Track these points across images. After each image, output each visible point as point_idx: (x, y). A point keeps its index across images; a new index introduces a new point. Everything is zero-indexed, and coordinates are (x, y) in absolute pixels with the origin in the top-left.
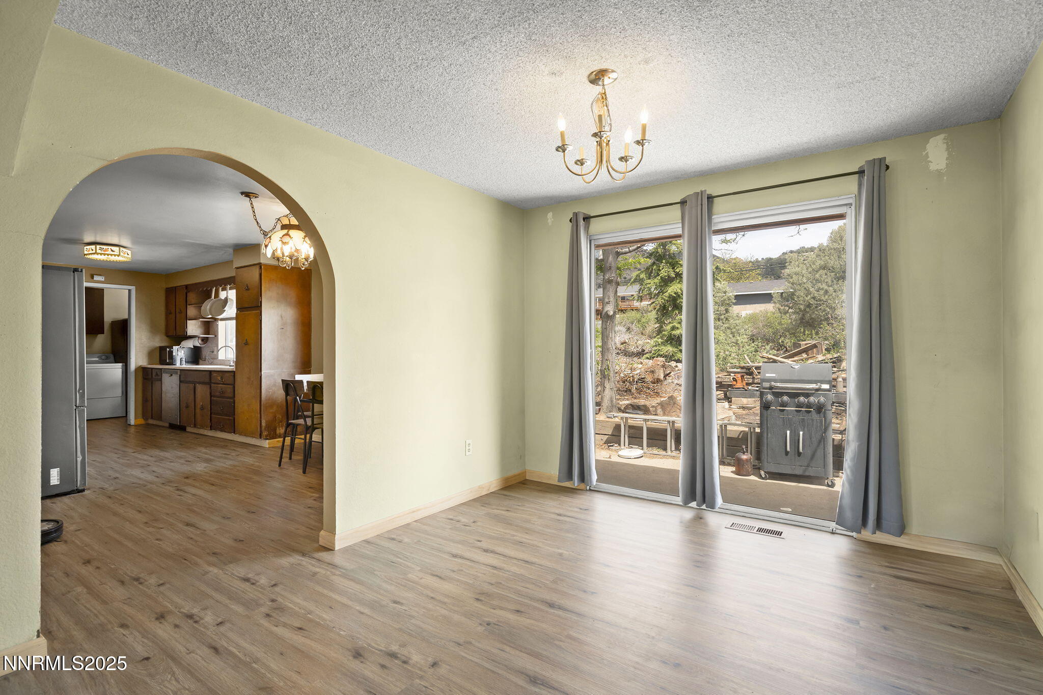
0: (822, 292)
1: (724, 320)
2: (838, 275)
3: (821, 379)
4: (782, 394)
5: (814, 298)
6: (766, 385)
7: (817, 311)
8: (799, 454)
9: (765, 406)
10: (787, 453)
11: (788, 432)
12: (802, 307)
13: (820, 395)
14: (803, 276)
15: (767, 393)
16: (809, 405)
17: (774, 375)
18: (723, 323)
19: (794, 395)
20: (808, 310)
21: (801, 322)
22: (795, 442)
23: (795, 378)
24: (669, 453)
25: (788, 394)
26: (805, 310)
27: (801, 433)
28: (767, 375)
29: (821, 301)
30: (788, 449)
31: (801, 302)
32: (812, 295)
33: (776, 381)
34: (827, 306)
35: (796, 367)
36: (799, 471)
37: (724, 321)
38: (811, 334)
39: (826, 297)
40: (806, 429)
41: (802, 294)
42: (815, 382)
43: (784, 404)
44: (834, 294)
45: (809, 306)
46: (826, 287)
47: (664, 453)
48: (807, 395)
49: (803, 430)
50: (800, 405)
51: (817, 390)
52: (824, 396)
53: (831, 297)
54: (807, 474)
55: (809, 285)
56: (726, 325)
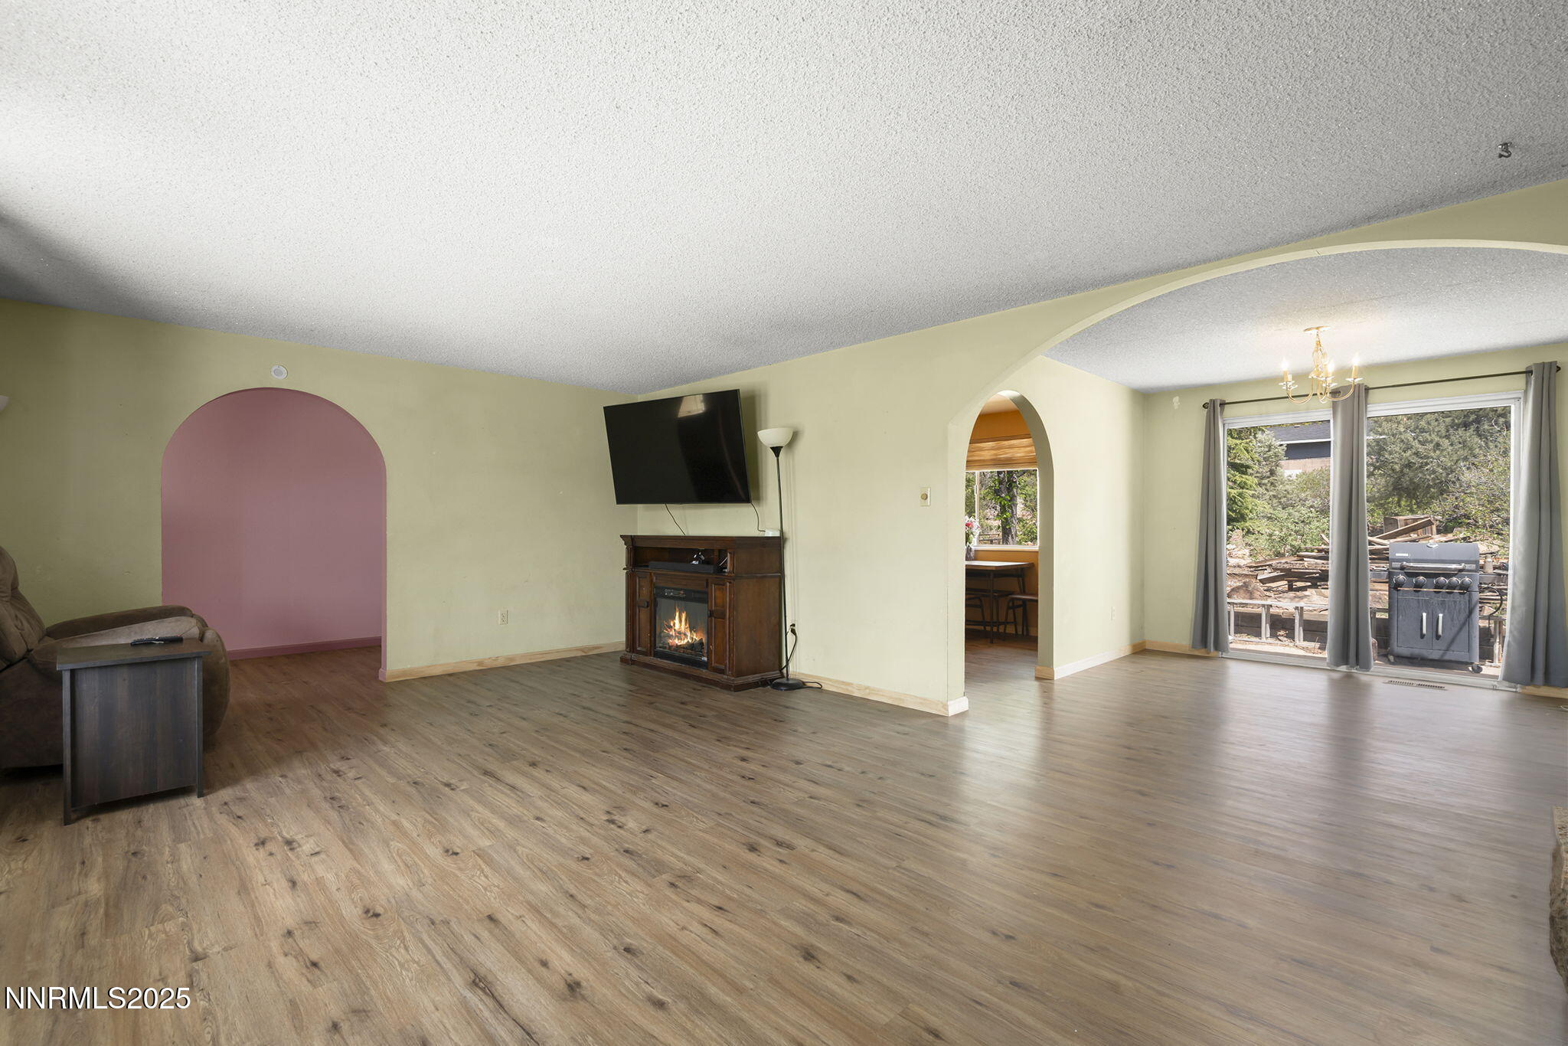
0: (1431, 446)
1: (1269, 485)
2: (1456, 421)
3: (1465, 559)
4: (1417, 575)
5: (1417, 454)
6: (1397, 565)
7: (1421, 472)
8: (1438, 637)
9: (1395, 587)
10: (1422, 636)
11: (1424, 615)
12: (1397, 467)
13: (1464, 576)
14: (1399, 423)
15: (1398, 574)
16: (1451, 587)
17: (1407, 555)
18: (1266, 489)
19: (1431, 575)
20: (1406, 470)
21: (1395, 489)
22: (1433, 622)
23: (1432, 558)
24: (1264, 640)
25: (1426, 575)
26: (1402, 471)
27: (1441, 615)
28: (1397, 555)
29: (1428, 458)
30: (1424, 631)
31: (1396, 460)
32: (1414, 451)
33: (1408, 561)
34: (1439, 466)
35: (1434, 546)
36: (1435, 655)
37: (1268, 488)
38: (1410, 505)
39: (1438, 452)
40: (1446, 611)
41: (1397, 449)
42: (1459, 562)
43: (1418, 586)
44: (1450, 448)
45: (1409, 465)
46: (1437, 439)
47: (1257, 639)
48: (1448, 575)
49: (1443, 613)
50: (1438, 586)
51: (1460, 570)
52: (1469, 576)
53: (1445, 453)
54: (1447, 657)
55: (1409, 436)
56: (1271, 493)
